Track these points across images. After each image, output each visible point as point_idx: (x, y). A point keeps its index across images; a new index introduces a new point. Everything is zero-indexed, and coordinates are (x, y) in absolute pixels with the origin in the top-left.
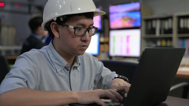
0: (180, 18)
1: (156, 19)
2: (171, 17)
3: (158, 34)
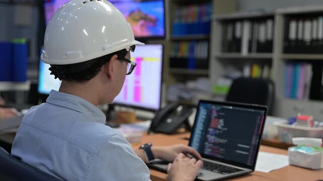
0: (290, 17)
1: (242, 20)
2: (271, 17)
3: (245, 52)
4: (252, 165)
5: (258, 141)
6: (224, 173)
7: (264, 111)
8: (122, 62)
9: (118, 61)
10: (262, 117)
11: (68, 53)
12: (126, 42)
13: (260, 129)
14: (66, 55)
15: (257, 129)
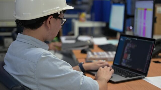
4: (146, 73)
5: (150, 57)
6: (127, 77)
7: (154, 42)
8: (56, 19)
9: (54, 19)
10: (153, 45)
11: (24, 14)
12: (59, 9)
13: (151, 52)
14: (23, 15)
15: (149, 51)
